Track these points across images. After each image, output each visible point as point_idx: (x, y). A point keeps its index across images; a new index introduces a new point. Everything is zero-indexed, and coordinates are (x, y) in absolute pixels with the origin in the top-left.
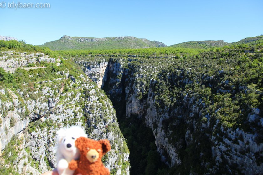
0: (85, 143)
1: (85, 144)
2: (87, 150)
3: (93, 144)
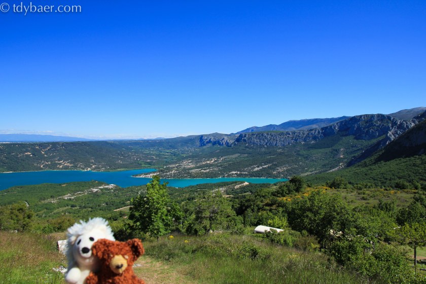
0: (107, 247)
1: (106, 249)
2: (109, 257)
3: (118, 248)
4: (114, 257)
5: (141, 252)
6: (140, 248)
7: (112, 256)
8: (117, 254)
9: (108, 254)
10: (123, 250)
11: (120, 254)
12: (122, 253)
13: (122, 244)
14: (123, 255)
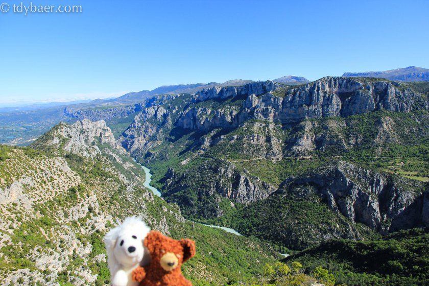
0: (160, 241)
1: (159, 243)
2: (161, 252)
3: (171, 245)
4: (166, 253)
5: (192, 254)
6: (192, 250)
7: (164, 252)
8: (169, 251)
9: (160, 249)
10: (176, 248)
11: (172, 251)
12: (174, 251)
13: (174, 241)
14: (175, 253)
